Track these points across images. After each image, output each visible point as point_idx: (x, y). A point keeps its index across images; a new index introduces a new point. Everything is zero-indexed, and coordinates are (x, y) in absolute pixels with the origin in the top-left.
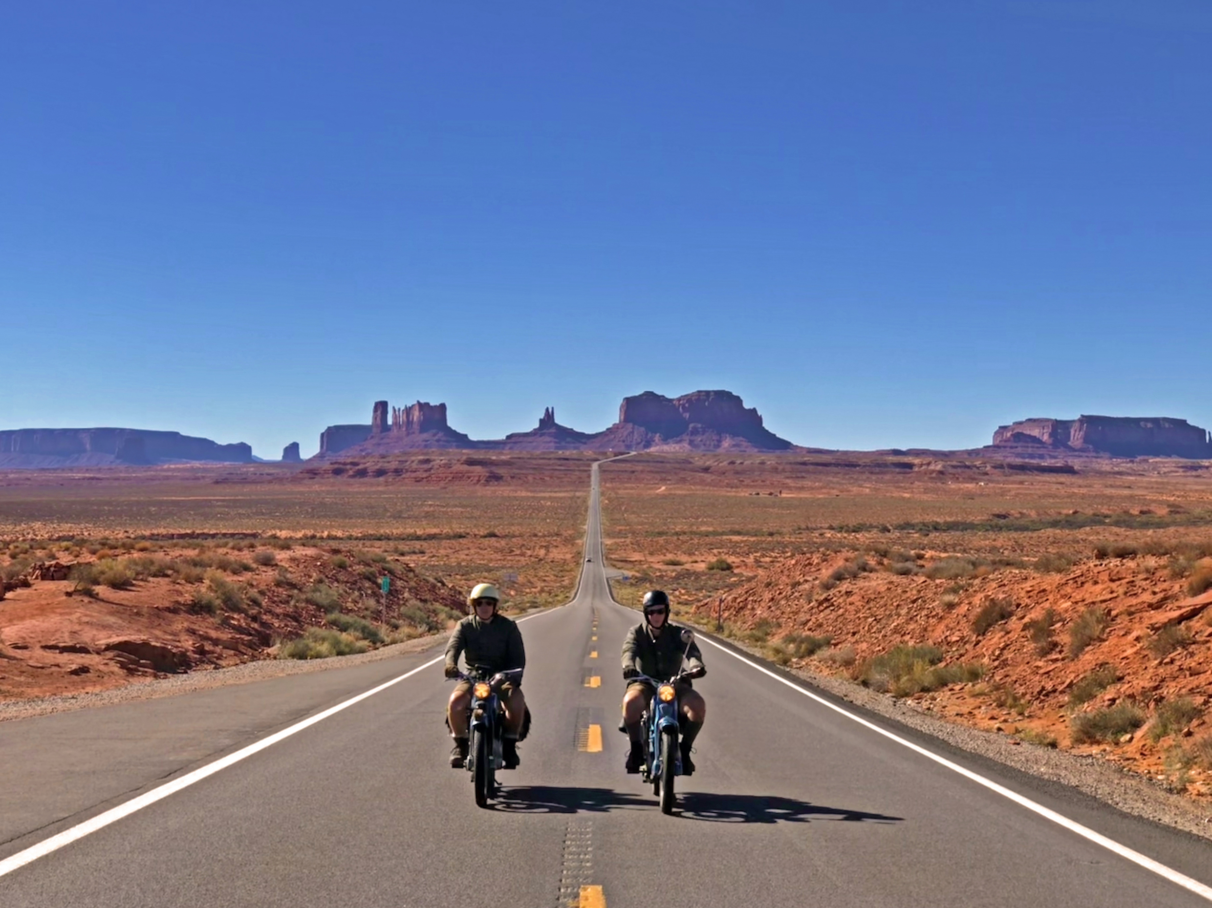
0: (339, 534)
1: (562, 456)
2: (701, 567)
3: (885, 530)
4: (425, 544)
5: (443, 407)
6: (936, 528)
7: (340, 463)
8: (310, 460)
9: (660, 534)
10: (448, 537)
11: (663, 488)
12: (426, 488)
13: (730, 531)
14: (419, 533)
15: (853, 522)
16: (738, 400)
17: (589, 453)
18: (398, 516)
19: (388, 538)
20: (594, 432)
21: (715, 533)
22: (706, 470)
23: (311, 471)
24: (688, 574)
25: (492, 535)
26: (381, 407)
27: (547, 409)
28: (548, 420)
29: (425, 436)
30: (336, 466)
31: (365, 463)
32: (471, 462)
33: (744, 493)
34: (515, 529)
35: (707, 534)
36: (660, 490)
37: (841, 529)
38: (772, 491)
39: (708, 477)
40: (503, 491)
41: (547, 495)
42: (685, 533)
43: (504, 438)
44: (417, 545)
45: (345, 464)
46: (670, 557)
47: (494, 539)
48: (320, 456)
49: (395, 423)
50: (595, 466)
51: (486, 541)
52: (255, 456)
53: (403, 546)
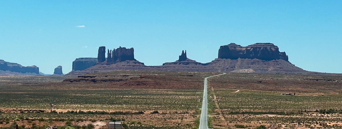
0: (85, 111)
1: (190, 74)
4: (125, 116)
5: (132, 50)
7: (82, 77)
8: (67, 74)
10: (135, 114)
11: (238, 91)
12: (124, 89)
13: (269, 112)
14: (122, 111)
15: (328, 108)
16: (277, 48)
18: (112, 103)
19: (107, 113)
20: (206, 63)
22: (260, 82)
23: (69, 80)
25: (157, 112)
26: (102, 50)
27: (183, 51)
28: (183, 56)
29: (123, 63)
30: (81, 78)
31: (94, 77)
36: (237, 92)
38: (291, 93)
39: (260, 85)
41: (182, 93)
43: (162, 65)
45: (85, 77)
47: (157, 114)
48: (72, 73)
49: (109, 56)
50: (206, 79)
51: (153, 115)
52: (41, 73)
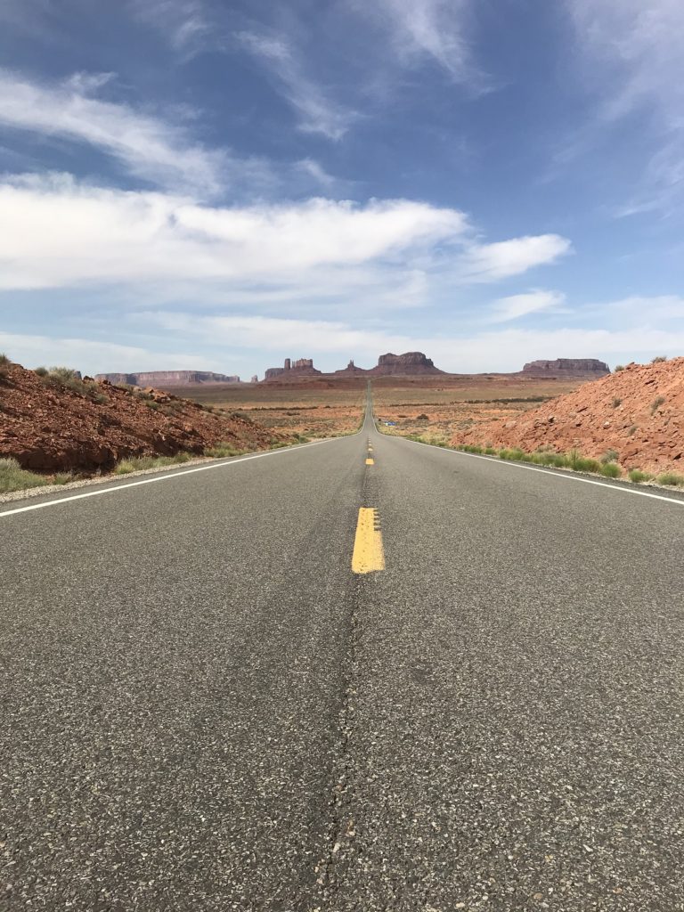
0: (267, 407)
1: (357, 378)
2: (414, 418)
3: (488, 402)
4: (300, 411)
5: (311, 361)
6: (509, 401)
8: (262, 382)
9: (397, 406)
10: (310, 408)
13: (425, 404)
14: (299, 407)
15: (474, 400)
16: (424, 356)
17: (367, 377)
18: (291, 401)
19: (286, 409)
20: (368, 369)
21: (418, 405)
22: (413, 382)
24: (411, 421)
25: (329, 407)
26: (288, 361)
27: (351, 361)
28: (351, 365)
29: (306, 371)
30: (272, 383)
31: (281, 382)
32: (321, 380)
33: (428, 390)
34: (338, 405)
35: (415, 405)
37: (470, 402)
38: (439, 389)
39: (414, 385)
40: (334, 391)
41: (350, 392)
42: (405, 405)
43: (335, 372)
44: (297, 411)
45: (275, 382)
46: (400, 414)
48: (265, 380)
49: (293, 367)
50: (369, 381)
51: (325, 410)
52: (241, 381)
53: (291, 412)
